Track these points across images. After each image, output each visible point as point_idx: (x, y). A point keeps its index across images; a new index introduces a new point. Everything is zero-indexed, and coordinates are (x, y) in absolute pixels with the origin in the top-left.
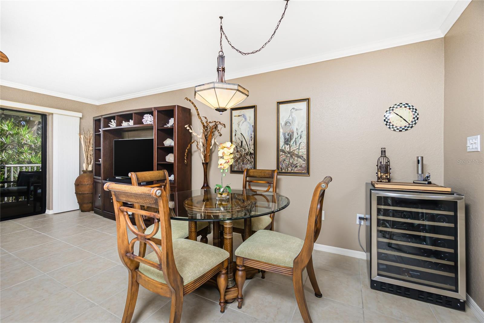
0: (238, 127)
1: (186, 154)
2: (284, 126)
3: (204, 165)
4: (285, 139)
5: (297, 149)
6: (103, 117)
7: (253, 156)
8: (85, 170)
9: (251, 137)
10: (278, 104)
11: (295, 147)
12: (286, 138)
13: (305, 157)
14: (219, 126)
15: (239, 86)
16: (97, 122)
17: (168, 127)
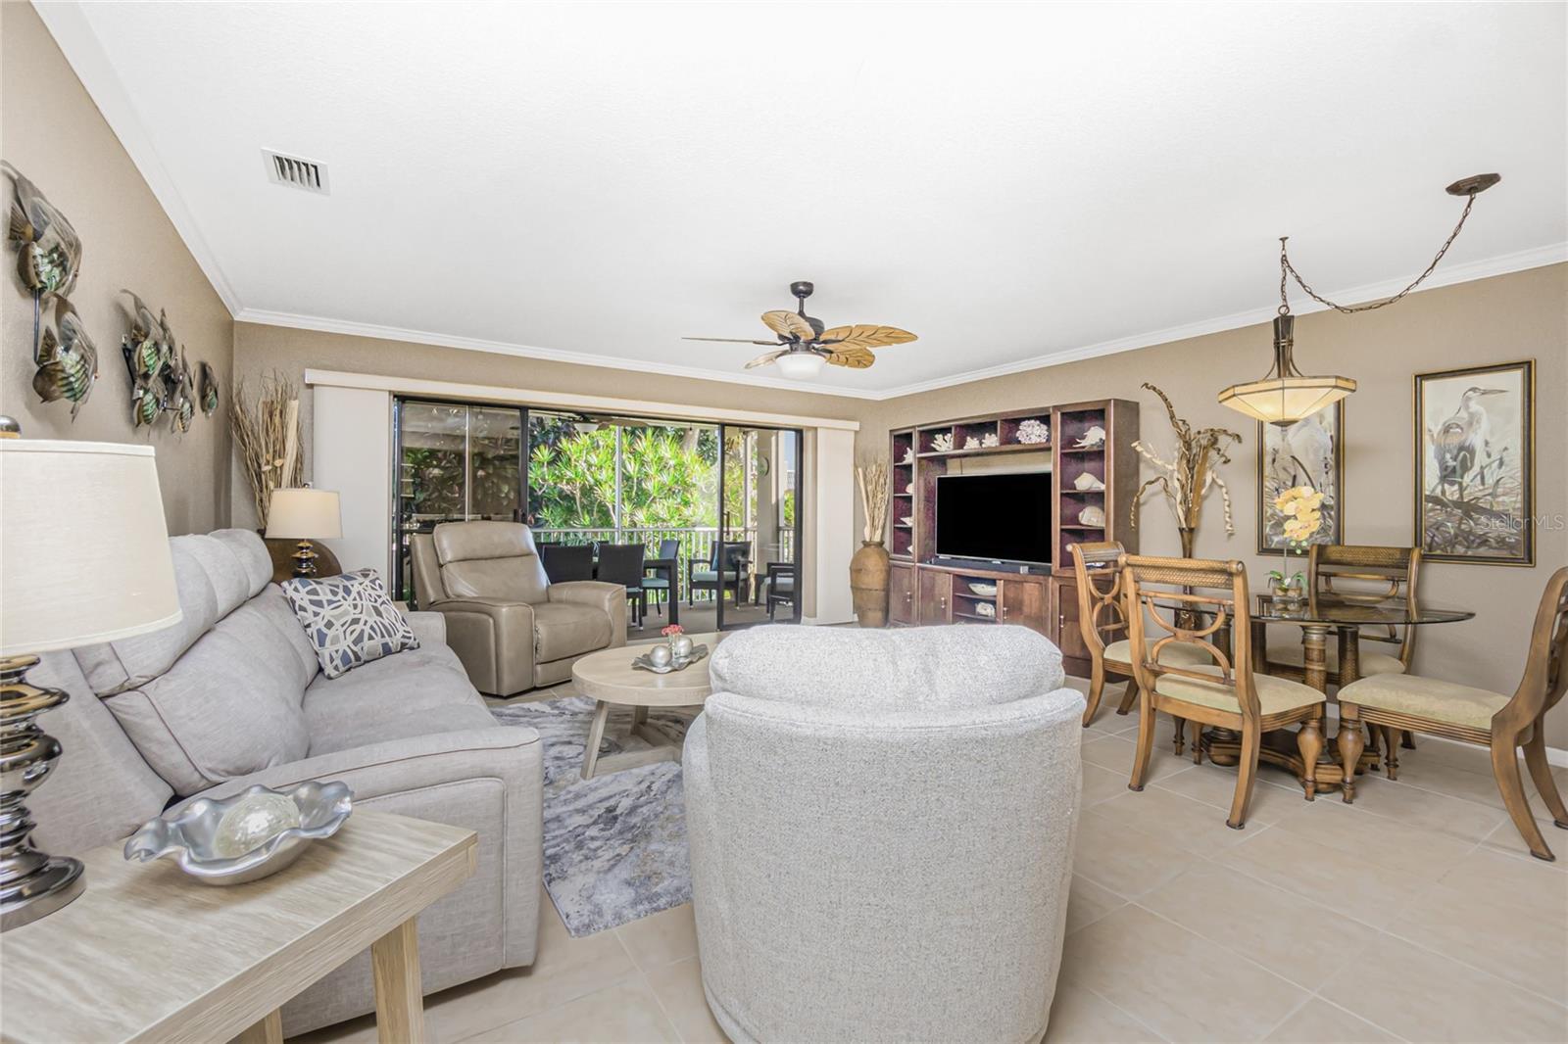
0: (1283, 440)
1: (1133, 509)
2: (1438, 434)
3: (1185, 534)
4: (1444, 467)
5: (1489, 495)
6: (917, 429)
7: (1332, 513)
8: (868, 540)
9: (1326, 465)
10: (1418, 379)
11: (1480, 490)
12: (1447, 467)
13: (1518, 515)
14: (1223, 441)
15: (1337, 377)
16: (902, 440)
17: (1083, 447)
